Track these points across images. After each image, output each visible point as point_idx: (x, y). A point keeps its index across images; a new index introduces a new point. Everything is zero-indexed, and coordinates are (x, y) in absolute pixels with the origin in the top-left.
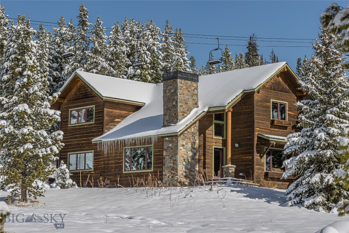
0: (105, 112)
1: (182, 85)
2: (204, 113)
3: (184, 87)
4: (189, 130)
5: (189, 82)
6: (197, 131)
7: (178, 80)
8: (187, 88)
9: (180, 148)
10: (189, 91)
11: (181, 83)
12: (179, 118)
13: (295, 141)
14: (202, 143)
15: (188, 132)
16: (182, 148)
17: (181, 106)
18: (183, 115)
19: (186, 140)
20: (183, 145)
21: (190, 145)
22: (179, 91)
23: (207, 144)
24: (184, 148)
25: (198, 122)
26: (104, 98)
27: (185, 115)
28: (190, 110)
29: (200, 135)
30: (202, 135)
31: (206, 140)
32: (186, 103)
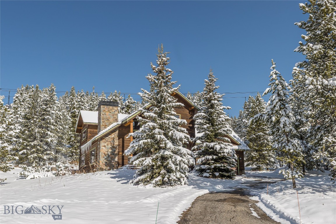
0: (89, 131)
1: (104, 109)
2: (118, 125)
3: (106, 110)
4: (109, 136)
5: (111, 107)
6: (116, 137)
7: (102, 106)
8: (109, 111)
9: (102, 148)
10: (111, 113)
11: (104, 108)
12: (102, 129)
13: (132, 135)
14: (121, 144)
15: (109, 138)
16: (104, 148)
17: (103, 122)
18: (105, 127)
19: (107, 143)
20: (105, 146)
21: (110, 146)
22: (101, 112)
23: (125, 144)
24: (105, 148)
25: (118, 131)
26: (84, 123)
27: (106, 127)
28: (111, 123)
29: (119, 139)
30: (121, 139)
31: (125, 142)
32: (108, 120)
